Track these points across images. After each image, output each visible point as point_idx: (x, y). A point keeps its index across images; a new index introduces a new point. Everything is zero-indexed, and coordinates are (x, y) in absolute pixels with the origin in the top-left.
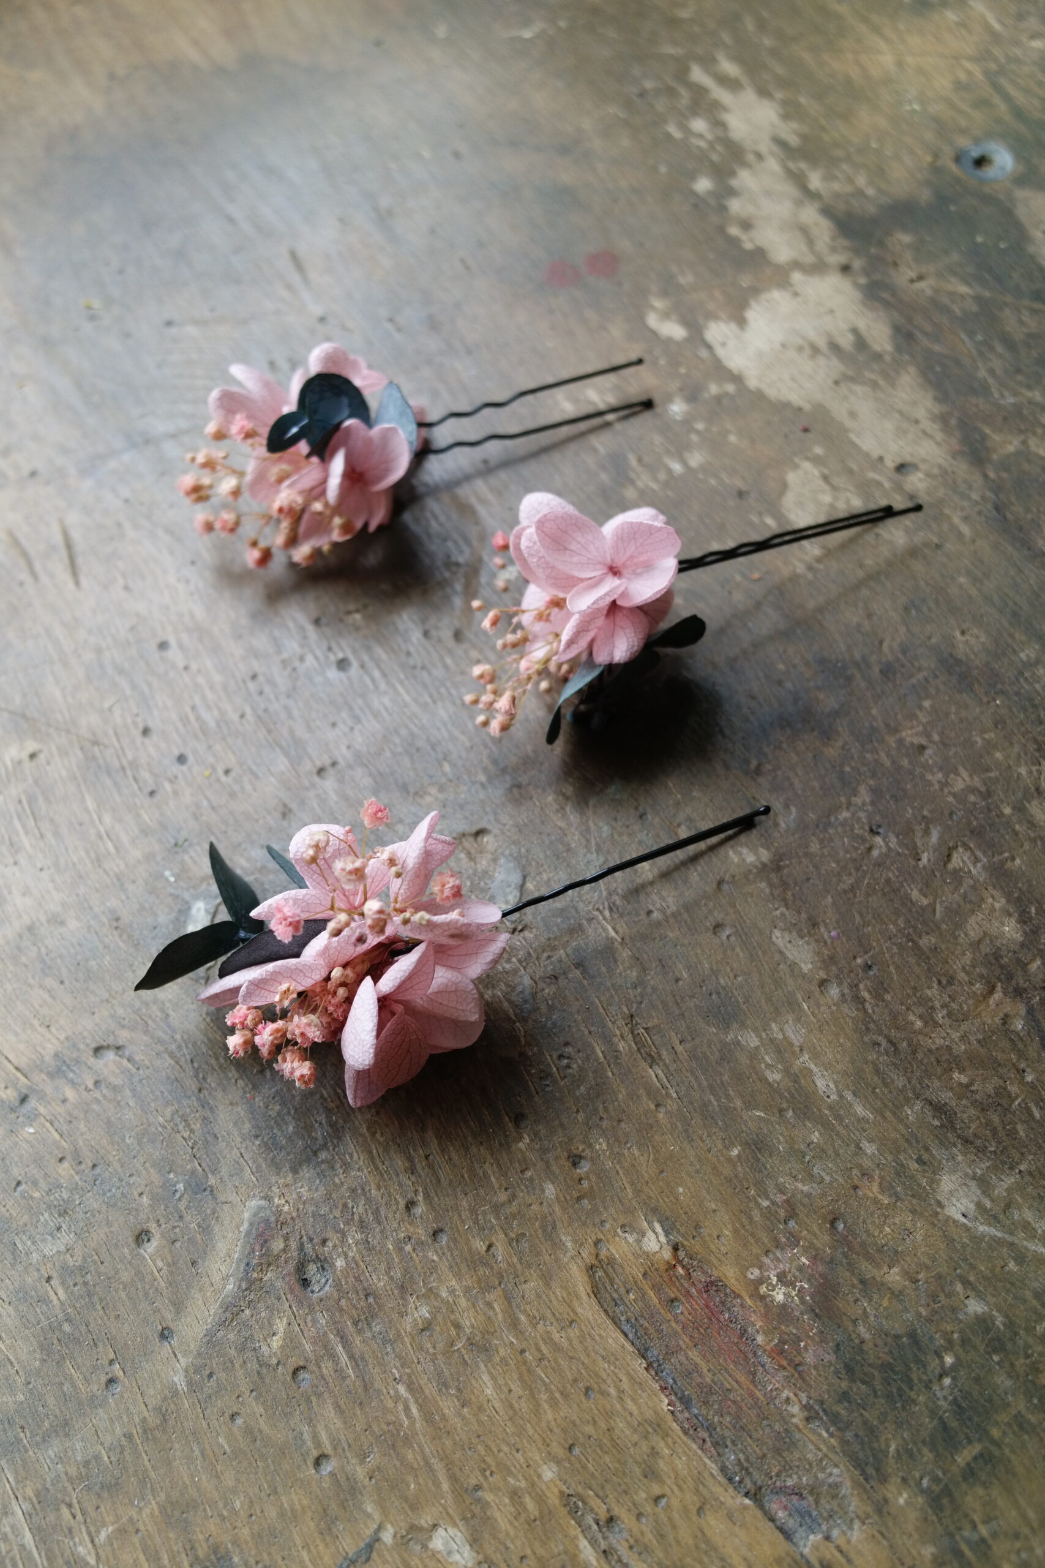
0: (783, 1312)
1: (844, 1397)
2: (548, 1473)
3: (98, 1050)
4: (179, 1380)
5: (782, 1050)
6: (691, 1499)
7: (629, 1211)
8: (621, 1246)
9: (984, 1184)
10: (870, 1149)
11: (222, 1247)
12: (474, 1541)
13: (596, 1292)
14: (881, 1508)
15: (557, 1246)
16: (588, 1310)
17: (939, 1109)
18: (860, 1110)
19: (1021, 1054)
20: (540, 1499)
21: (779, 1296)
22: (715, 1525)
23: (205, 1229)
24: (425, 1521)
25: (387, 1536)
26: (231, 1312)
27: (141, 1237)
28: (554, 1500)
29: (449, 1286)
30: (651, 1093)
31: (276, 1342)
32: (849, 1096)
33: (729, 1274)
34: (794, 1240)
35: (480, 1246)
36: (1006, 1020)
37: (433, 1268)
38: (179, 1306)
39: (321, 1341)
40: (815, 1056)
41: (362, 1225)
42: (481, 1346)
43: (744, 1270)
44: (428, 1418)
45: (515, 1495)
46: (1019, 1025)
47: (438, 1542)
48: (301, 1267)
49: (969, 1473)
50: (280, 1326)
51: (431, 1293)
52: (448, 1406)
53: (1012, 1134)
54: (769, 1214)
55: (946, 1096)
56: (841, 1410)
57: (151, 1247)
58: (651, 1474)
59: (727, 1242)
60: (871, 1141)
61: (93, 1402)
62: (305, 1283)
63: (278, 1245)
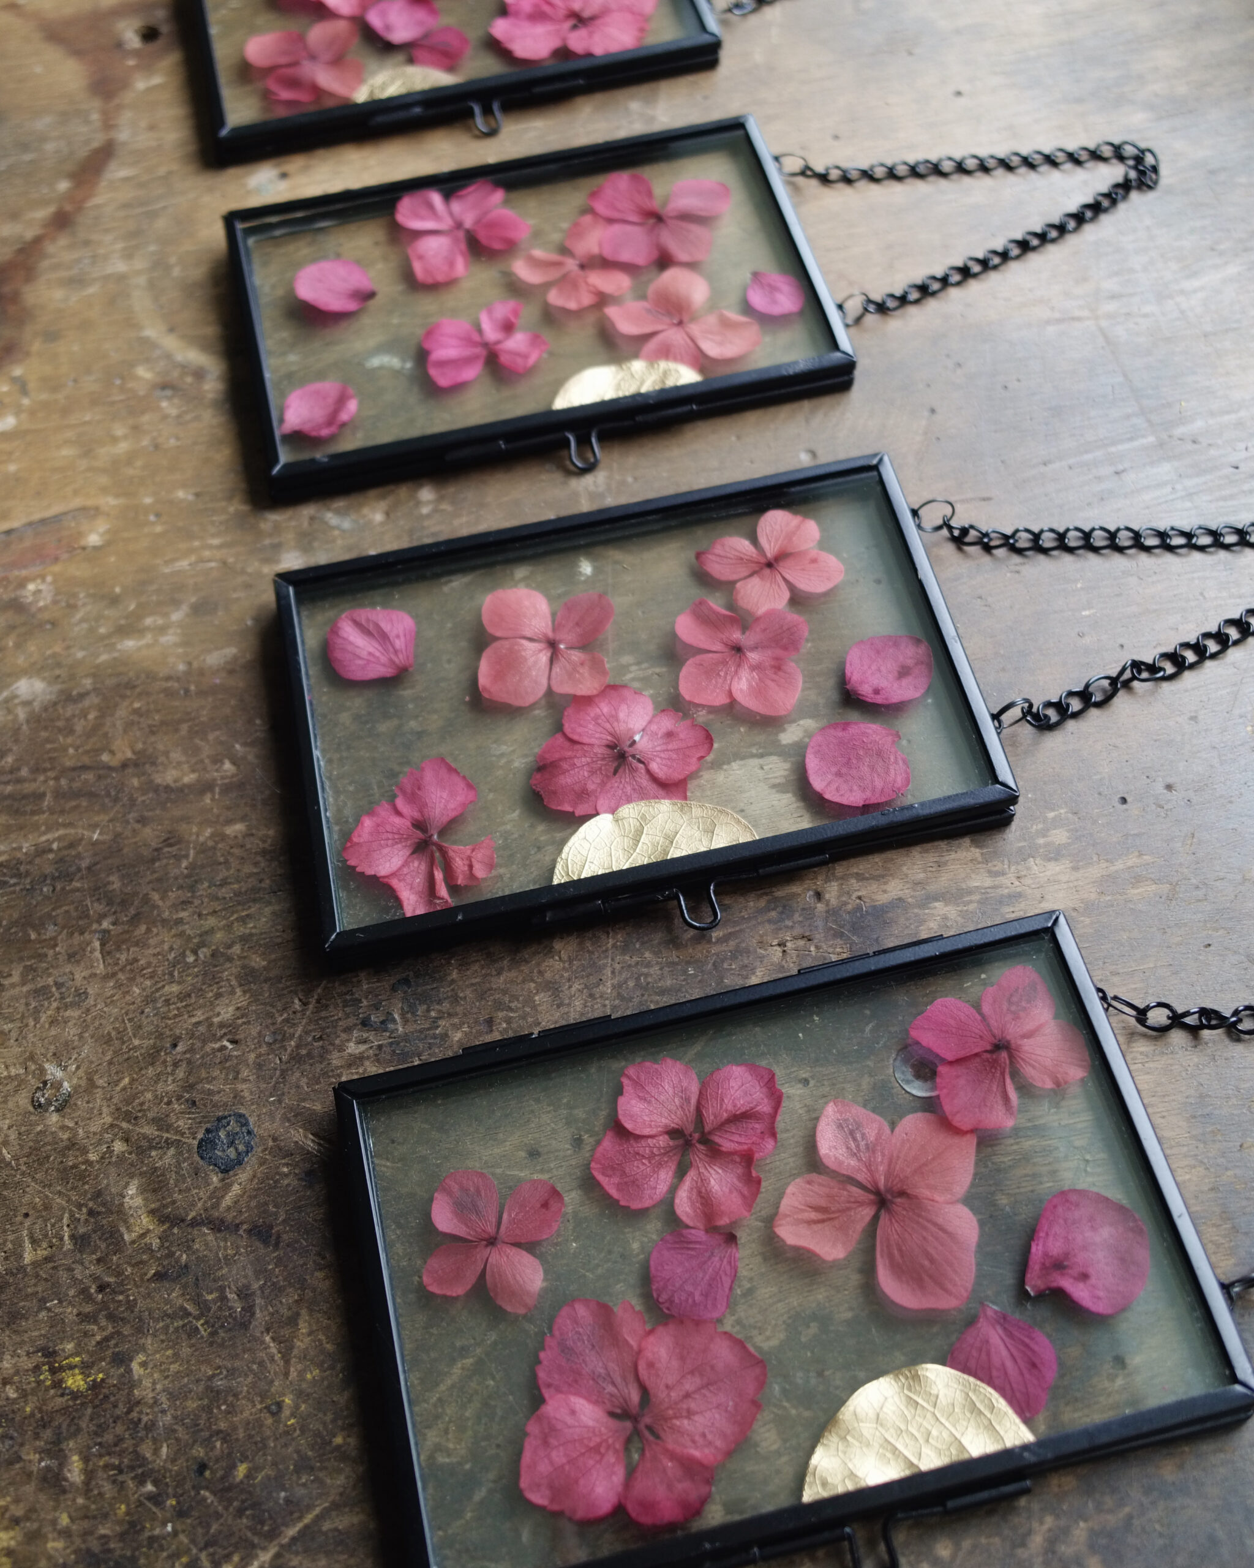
0: (22, 586)
4: (147, 333)
5: (162, 630)
7: (117, 532)
8: (100, 525)
9: (27, 703)
10: (80, 654)
15: (118, 497)
17: (82, 696)
18: (104, 657)
19: (87, 752)
21: (32, 587)
25: (26, 400)
30: (175, 560)
31: (141, 372)
32: (116, 655)
33: (56, 568)
34: (55, 602)
35: (139, 463)
36: (112, 752)
37: (138, 441)
39: (131, 390)
40: (148, 646)
43: (55, 575)
44: (67, 426)
45: (11, 453)
46: (105, 757)
47: (10, 420)
50: (148, 375)
51: (125, 439)
52: (68, 435)
53: (46, 728)
54: (75, 595)
55: (87, 703)
59: (72, 570)
60: (84, 657)
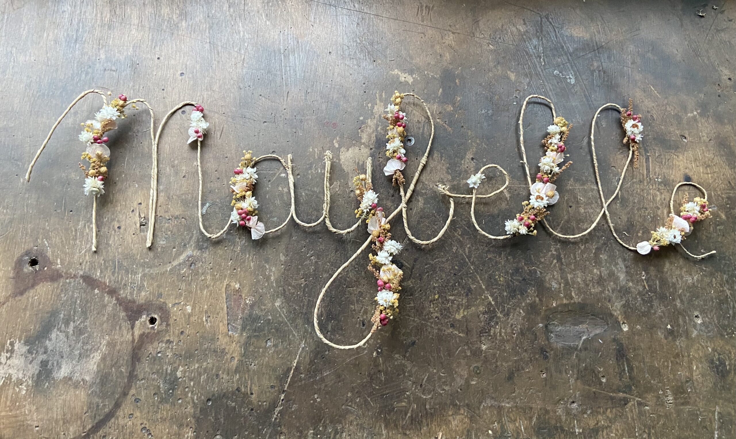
0: (246, 304)
1: (246, 319)
2: (206, 307)
3: (183, 218)
4: (168, 269)
5: (271, 270)
6: (220, 320)
7: (237, 280)
8: (233, 284)
9: (282, 303)
10: (272, 290)
11: (183, 255)
12: (192, 310)
13: (226, 288)
14: (242, 334)
15: (225, 279)
16: (224, 290)
17: (284, 290)
18: (274, 284)
19: (300, 289)
20: (203, 309)
21: (247, 302)
22: (221, 324)
23: (183, 252)
24: (188, 304)
25: (182, 303)
26: (180, 264)
27: (174, 248)
28: (204, 310)
29: (209, 277)
30: (250, 266)
31: (183, 271)
32: (274, 282)
33: (243, 296)
34: (254, 296)
35: (215, 274)
36: (302, 284)
37: (208, 273)
38: (174, 260)
39: (189, 275)
40: (274, 274)
41: (203, 262)
42: (208, 287)
43: (245, 296)
44: (196, 292)
45: (200, 307)
47: (188, 307)
48: (192, 264)
49: (255, 336)
50: (185, 270)
51: (206, 276)
52: (199, 292)
53: (291, 299)
54: (254, 291)
55: (286, 290)
56: (245, 320)
57: (174, 250)
58: (218, 314)
59: (245, 292)
61: (157, 267)
62: (191, 266)
63: (190, 259)
